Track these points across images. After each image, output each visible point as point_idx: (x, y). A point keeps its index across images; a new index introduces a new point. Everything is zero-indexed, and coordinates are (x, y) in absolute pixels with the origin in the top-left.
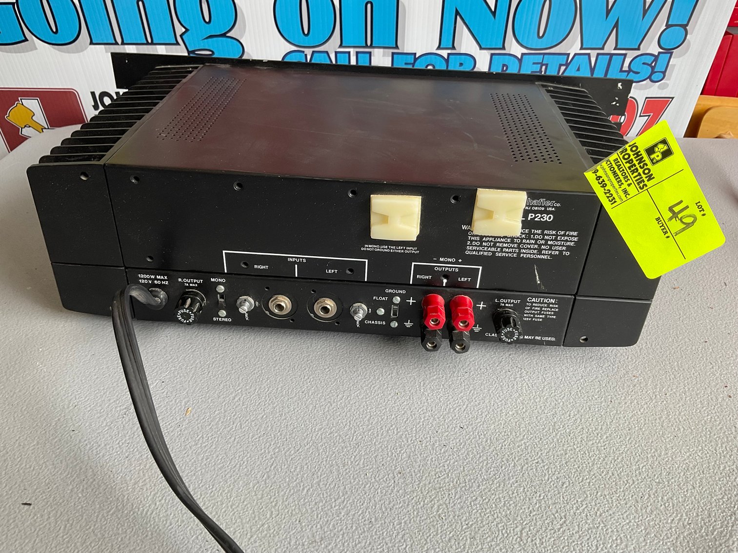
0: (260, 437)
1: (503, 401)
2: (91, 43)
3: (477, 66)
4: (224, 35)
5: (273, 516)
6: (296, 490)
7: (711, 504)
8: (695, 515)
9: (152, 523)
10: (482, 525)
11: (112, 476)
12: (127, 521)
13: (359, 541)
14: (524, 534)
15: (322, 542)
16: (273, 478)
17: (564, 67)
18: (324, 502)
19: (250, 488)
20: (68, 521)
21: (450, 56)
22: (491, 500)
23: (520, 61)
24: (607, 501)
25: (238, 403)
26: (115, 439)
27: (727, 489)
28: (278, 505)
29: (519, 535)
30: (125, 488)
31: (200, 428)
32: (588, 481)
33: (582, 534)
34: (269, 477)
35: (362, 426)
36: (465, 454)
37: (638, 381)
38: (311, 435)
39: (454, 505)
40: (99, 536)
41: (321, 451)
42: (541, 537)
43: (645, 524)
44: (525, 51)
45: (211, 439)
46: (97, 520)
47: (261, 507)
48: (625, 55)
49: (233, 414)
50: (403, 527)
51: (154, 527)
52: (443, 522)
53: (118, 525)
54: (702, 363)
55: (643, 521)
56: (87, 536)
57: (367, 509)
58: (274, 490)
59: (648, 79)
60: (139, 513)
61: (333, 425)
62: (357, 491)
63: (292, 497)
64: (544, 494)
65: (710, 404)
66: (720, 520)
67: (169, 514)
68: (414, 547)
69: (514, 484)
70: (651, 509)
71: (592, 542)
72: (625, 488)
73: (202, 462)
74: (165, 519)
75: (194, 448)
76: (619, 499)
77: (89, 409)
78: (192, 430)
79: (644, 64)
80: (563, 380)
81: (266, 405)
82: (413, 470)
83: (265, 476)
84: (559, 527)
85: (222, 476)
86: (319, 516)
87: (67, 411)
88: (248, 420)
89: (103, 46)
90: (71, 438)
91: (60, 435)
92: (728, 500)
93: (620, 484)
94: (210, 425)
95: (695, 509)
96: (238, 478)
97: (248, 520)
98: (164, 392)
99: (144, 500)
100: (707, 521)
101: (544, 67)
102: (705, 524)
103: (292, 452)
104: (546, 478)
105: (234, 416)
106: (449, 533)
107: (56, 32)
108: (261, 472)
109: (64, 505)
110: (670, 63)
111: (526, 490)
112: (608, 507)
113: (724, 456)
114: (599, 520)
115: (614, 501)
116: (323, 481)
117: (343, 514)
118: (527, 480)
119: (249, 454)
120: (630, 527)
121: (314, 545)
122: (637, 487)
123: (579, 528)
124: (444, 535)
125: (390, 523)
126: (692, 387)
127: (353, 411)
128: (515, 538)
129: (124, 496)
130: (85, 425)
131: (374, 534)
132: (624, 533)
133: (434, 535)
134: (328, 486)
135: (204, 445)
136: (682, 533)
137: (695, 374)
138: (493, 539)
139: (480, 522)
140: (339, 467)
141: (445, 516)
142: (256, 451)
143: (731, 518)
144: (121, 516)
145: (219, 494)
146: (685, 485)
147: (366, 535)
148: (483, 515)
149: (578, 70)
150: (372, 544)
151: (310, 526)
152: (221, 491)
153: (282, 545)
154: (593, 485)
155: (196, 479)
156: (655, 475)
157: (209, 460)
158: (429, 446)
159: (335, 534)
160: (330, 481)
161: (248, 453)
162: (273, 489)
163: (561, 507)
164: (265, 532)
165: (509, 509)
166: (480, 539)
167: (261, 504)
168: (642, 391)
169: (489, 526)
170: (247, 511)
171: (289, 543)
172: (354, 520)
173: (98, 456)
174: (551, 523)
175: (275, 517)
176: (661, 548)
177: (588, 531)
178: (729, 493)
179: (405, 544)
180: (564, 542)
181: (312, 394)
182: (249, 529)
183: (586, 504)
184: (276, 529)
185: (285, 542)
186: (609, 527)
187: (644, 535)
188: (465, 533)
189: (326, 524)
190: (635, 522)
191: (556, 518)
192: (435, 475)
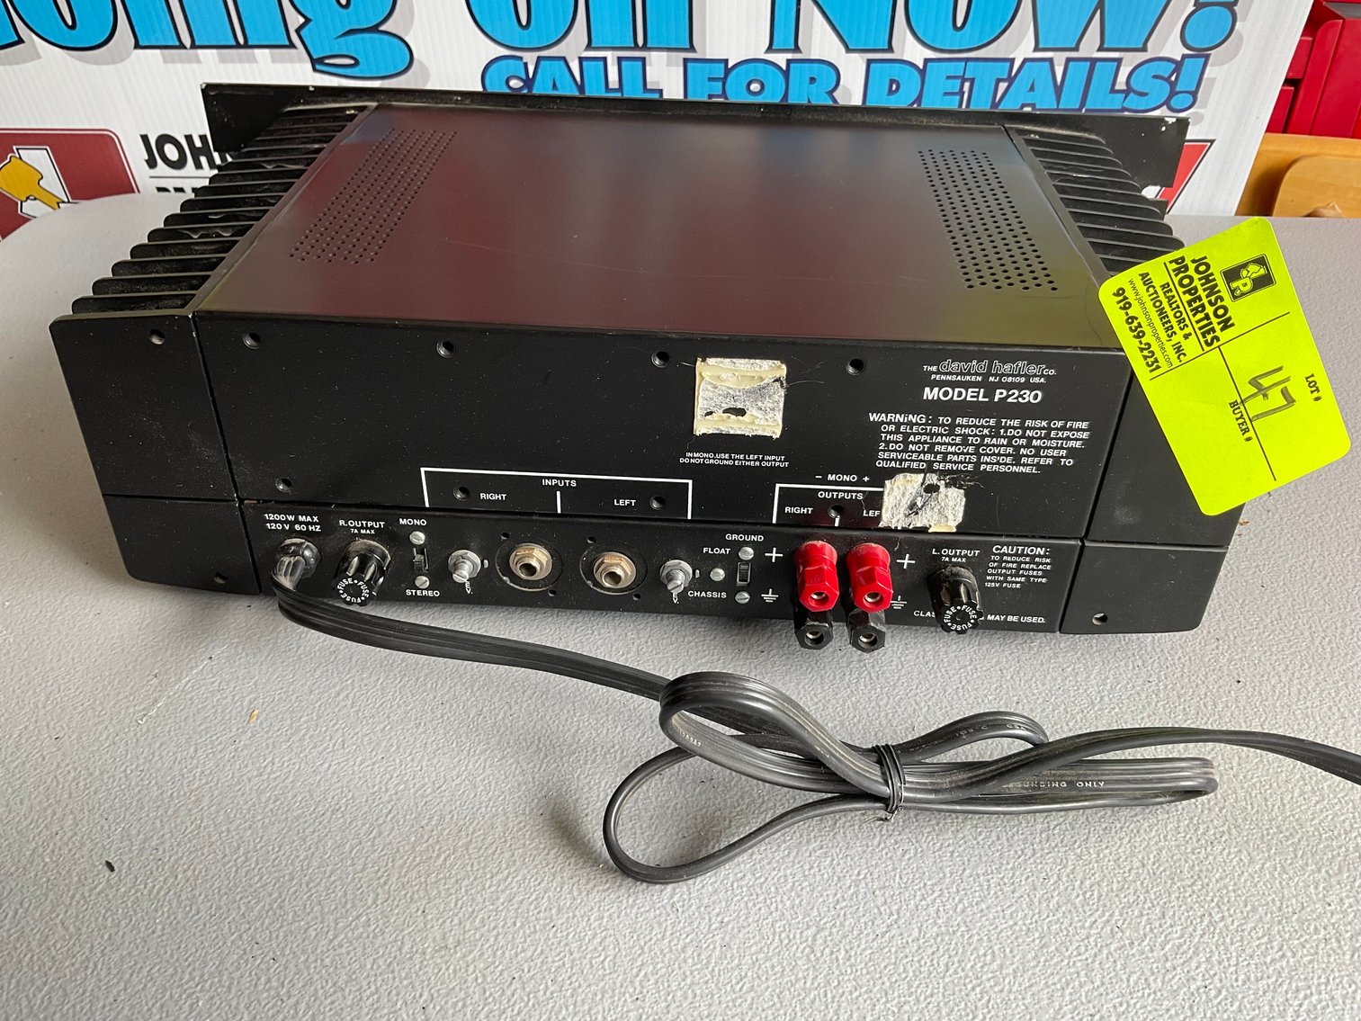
0: (374, 764)
1: (821, 704)
2: (137, 46)
3: (841, 83)
4: (374, 29)
5: (379, 902)
6: (424, 858)
7: (1170, 895)
8: (1136, 913)
9: (166, 909)
10: (745, 924)
11: (106, 828)
12: (124, 905)
13: (523, 947)
14: (820, 941)
15: (458, 949)
16: (388, 835)
17: (1006, 84)
18: (471, 879)
19: (343, 853)
20: (21, 904)
21: (792, 65)
22: (769, 879)
23: (923, 72)
24: (981, 885)
25: (344, 704)
26: (121, 762)
27: (1204, 868)
28: (390, 883)
29: (810, 943)
30: (127, 849)
31: (271, 745)
32: (951, 849)
33: (924, 943)
34: (380, 834)
35: (559, 746)
36: (737, 797)
37: (1073, 670)
38: (467, 761)
39: (703, 886)
40: (72, 929)
41: (480, 789)
42: (848, 947)
43: (1043, 929)
44: (931, 54)
45: (288, 766)
46: (70, 904)
47: (359, 886)
48: (1119, 61)
49: (332, 723)
50: (604, 924)
51: (168, 917)
52: (678, 918)
53: (106, 912)
54: (1198, 640)
55: (1040, 922)
56: (50, 931)
57: (545, 892)
58: (386, 858)
59: (1165, 107)
60: (146, 892)
61: (508, 743)
62: (533, 860)
63: (417, 869)
64: (866, 871)
65: (1200, 714)
66: (1182, 925)
67: (198, 894)
68: (618, 960)
69: (815, 852)
70: (1058, 902)
71: (939, 958)
72: (1016, 863)
73: (266, 806)
74: (188, 903)
75: (255, 781)
76: (1001, 883)
77: (80, 709)
78: (256, 750)
79: (1156, 77)
80: (936, 666)
81: (394, 708)
82: (639, 824)
83: (374, 832)
84: (884, 930)
85: (299, 830)
86: (460, 902)
87: (42, 712)
88: (357, 733)
89: (158, 51)
90: (44, 759)
91: (25, 754)
92: (1203, 887)
93: (1009, 855)
94: (289, 741)
95: (1137, 904)
96: (326, 835)
97: (333, 907)
98: (213, 683)
99: (157, 870)
100: (1157, 925)
101: (967, 85)
102: (1151, 930)
103: (429, 791)
104: (876, 842)
105: (333, 726)
106: (685, 936)
107: (73, 27)
108: (368, 825)
109: (18, 876)
110: (1205, 76)
111: (835, 862)
112: (980, 896)
113: (1210, 809)
114: (959, 919)
115: (993, 885)
116: (477, 842)
117: (502, 900)
118: (841, 845)
119: (351, 793)
120: (1012, 935)
121: (443, 953)
122: (1038, 861)
123: (920, 933)
124: (676, 940)
125: (582, 917)
126: (1172, 683)
127: (548, 718)
128: (802, 947)
129: (124, 863)
130: (70, 737)
131: (551, 936)
132: (1001, 944)
133: (658, 940)
134: (482, 851)
135: (275, 775)
136: (1107, 945)
137: (1183, 661)
138: (761, 949)
139: (744, 918)
140: (508, 818)
141: (683, 906)
142: (364, 787)
143: (1202, 921)
144: (114, 896)
145: (289, 862)
146: (1129, 859)
147: (537, 937)
148: (750, 905)
149: (1032, 89)
150: (546, 952)
151: (441, 920)
152: (292, 857)
153: (387, 952)
154: (957, 856)
155: (252, 834)
156: (1076, 842)
157: (278, 803)
158: (675, 783)
159: (482, 935)
160: (489, 841)
161: (350, 791)
162: (385, 855)
163: (894, 894)
164: (361, 930)
165: (798, 896)
166: (739, 948)
167: (360, 881)
168: (1078, 689)
169: (758, 926)
170: (334, 892)
171: (400, 950)
172: (520, 911)
173: (86, 793)
174: (870, 923)
175: (382, 904)
176: (1063, 971)
177: (934, 939)
178: (1206, 877)
179: (603, 953)
180: (889, 958)
181: (479, 689)
182: (333, 925)
183: (940, 890)
184: (380, 925)
185: (393, 947)
186: (975, 932)
187: (1036, 948)
188: (714, 936)
189: (469, 918)
190: (1025, 924)
191: (881, 913)
192: (677, 834)
